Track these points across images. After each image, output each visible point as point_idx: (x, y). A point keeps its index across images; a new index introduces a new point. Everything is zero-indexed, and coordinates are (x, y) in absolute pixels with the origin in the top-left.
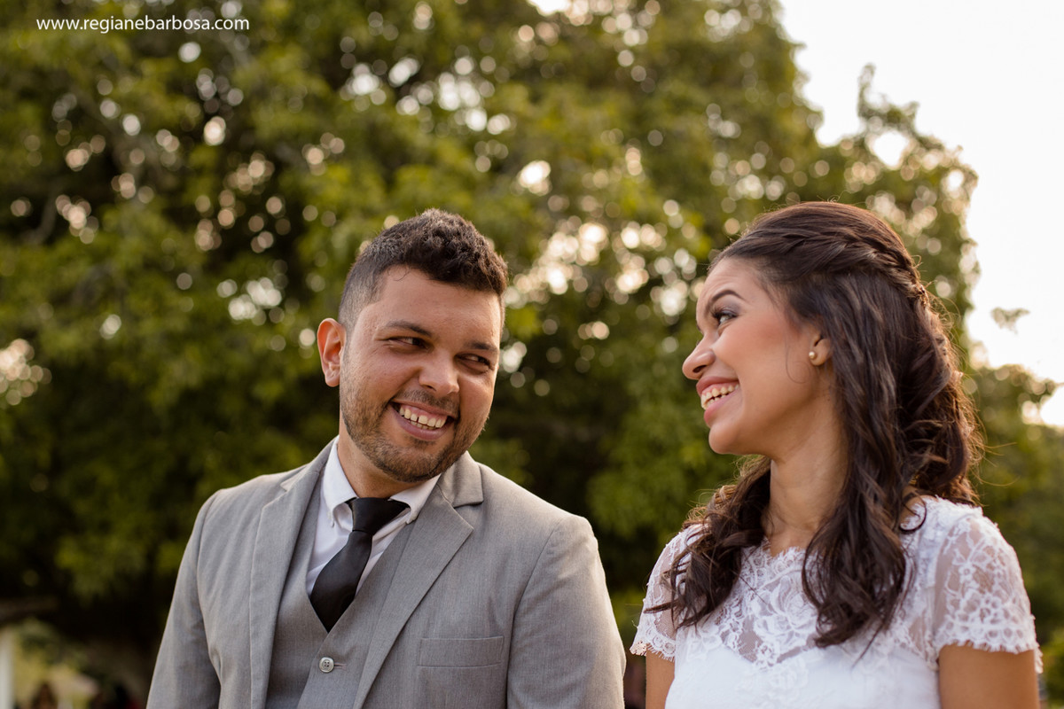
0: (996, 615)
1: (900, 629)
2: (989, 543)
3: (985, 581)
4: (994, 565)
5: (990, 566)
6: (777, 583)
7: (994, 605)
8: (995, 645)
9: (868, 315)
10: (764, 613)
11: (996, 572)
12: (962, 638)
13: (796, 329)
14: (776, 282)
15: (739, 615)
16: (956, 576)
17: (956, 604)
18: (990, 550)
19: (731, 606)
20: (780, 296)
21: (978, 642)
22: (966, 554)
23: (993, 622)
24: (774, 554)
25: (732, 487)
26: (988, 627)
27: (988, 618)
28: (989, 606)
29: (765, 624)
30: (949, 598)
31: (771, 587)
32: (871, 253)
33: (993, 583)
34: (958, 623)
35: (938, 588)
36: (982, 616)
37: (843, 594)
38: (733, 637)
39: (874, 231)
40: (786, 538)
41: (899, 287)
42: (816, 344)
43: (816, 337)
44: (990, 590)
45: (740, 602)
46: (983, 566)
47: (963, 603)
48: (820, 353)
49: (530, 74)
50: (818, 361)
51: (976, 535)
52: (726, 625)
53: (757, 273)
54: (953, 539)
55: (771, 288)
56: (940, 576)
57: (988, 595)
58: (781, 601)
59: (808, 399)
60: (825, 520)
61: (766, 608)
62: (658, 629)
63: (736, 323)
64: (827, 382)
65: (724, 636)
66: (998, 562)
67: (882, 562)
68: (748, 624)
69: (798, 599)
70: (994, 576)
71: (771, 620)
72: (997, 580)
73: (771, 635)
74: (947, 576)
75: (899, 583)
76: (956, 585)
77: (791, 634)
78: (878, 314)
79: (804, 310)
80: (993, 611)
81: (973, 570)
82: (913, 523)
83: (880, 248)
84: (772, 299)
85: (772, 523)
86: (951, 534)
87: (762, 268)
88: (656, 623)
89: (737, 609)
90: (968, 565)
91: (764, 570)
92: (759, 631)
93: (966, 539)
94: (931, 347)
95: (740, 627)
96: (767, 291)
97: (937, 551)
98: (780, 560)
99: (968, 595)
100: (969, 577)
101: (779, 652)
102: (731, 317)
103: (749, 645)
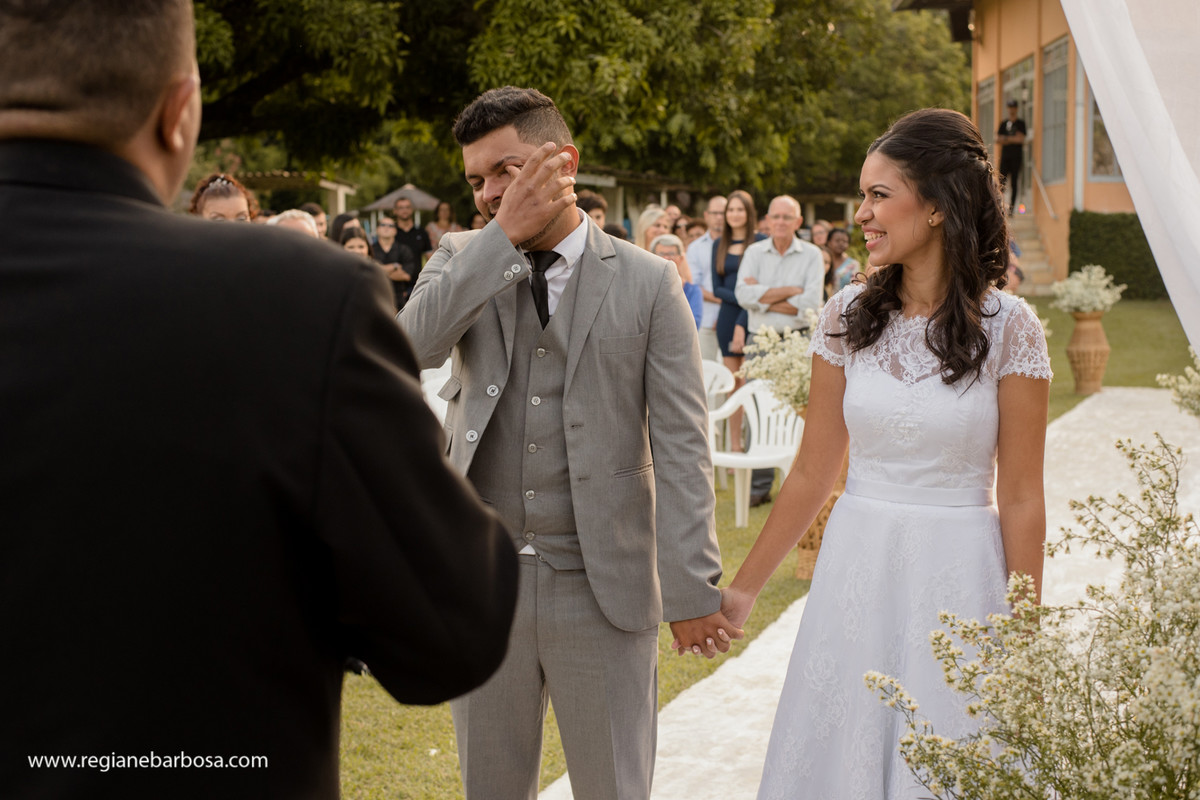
2: (1032, 320)
3: (1031, 341)
4: (1036, 332)
5: (1033, 333)
6: (909, 334)
7: (1036, 355)
8: (1037, 375)
9: (963, 197)
10: (904, 352)
12: (1019, 371)
13: (921, 205)
14: (911, 177)
15: (888, 350)
16: (1016, 338)
17: (1016, 354)
19: (881, 342)
20: (913, 185)
21: (1028, 374)
22: (1021, 326)
23: (1035, 363)
24: (907, 317)
26: (1033, 366)
27: (1032, 361)
28: (1033, 355)
29: (905, 359)
30: (1012, 350)
31: (906, 336)
33: (1035, 342)
34: (1016, 363)
35: (1005, 344)
36: (1029, 360)
40: (915, 307)
42: (933, 214)
43: (933, 210)
44: (1034, 346)
45: (887, 343)
46: (1030, 333)
47: (1020, 353)
48: (936, 219)
50: (934, 224)
51: (1025, 315)
52: (881, 356)
53: (899, 170)
54: (1013, 317)
55: (907, 180)
56: (1006, 338)
57: (1033, 349)
58: (912, 345)
59: (927, 243)
61: (906, 350)
62: (827, 347)
63: (887, 200)
64: (938, 233)
65: (881, 363)
68: (895, 357)
69: (921, 346)
70: (1036, 339)
71: (908, 357)
73: (909, 364)
74: (1011, 338)
76: (1016, 343)
77: (922, 366)
79: (927, 194)
81: (1026, 335)
84: (908, 187)
86: (1011, 314)
87: (903, 168)
88: (825, 343)
89: (886, 347)
90: (1023, 333)
91: (902, 325)
92: (903, 363)
93: (1020, 317)
95: (890, 358)
96: (905, 182)
97: (1004, 323)
98: (911, 322)
99: (1022, 349)
100: (1024, 339)
101: (916, 376)
102: (884, 196)
103: (897, 370)
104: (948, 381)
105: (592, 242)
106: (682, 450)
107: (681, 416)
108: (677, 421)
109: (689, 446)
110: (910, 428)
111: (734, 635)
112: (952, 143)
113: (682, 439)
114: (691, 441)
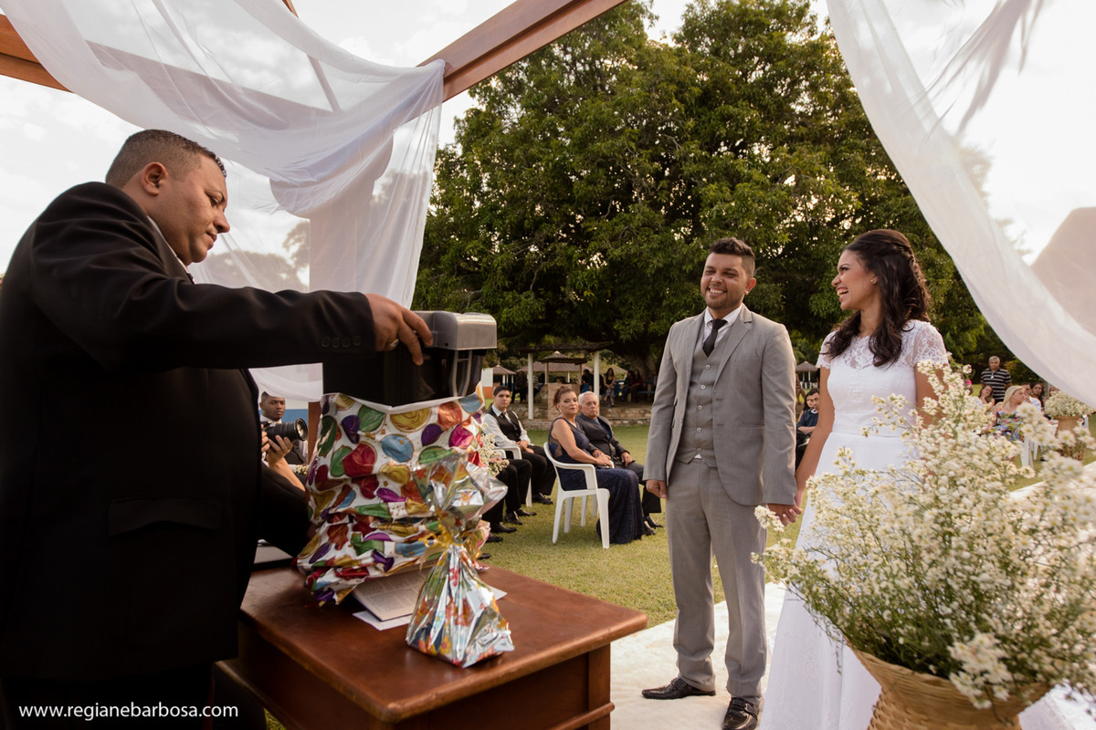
1: (902, 358)
2: (933, 333)
3: (931, 344)
4: (934, 339)
9: (891, 267)
13: (867, 273)
14: (862, 259)
16: (921, 343)
18: (933, 335)
19: (847, 352)
20: (863, 263)
22: (924, 336)
24: (862, 338)
25: (850, 317)
28: (932, 351)
29: (858, 358)
30: (919, 349)
31: (861, 347)
32: (895, 247)
33: (933, 345)
35: (915, 346)
36: (929, 354)
37: (881, 351)
38: (848, 362)
39: (897, 240)
40: (865, 333)
41: (905, 257)
42: (873, 278)
43: (873, 276)
45: (851, 352)
47: (923, 350)
48: (874, 280)
49: (791, 139)
50: (874, 283)
51: (928, 330)
52: (846, 358)
53: (856, 256)
55: (860, 260)
56: (915, 343)
57: (932, 348)
58: (863, 352)
59: (872, 294)
60: (877, 328)
61: (859, 354)
62: (825, 360)
63: (848, 272)
64: (877, 289)
65: (846, 362)
67: (893, 342)
68: (854, 358)
69: (869, 351)
70: (934, 343)
71: (860, 357)
73: (861, 361)
74: (918, 342)
75: (900, 348)
76: (921, 345)
77: (866, 362)
78: (895, 268)
79: (870, 267)
81: (927, 341)
82: (906, 329)
83: (898, 245)
84: (860, 264)
85: (862, 329)
86: (920, 331)
87: (858, 254)
88: (824, 358)
89: (849, 354)
90: (925, 339)
91: (859, 342)
92: (857, 360)
93: (924, 332)
94: (912, 275)
95: (850, 359)
96: (858, 261)
98: (863, 340)
99: (925, 348)
100: (925, 343)
101: (863, 365)
102: (847, 269)
103: (854, 364)
104: (877, 365)
105: (741, 316)
106: (778, 417)
107: (778, 400)
108: (776, 402)
109: (782, 415)
110: (858, 393)
111: (798, 512)
112: (888, 241)
113: (778, 411)
114: (783, 413)
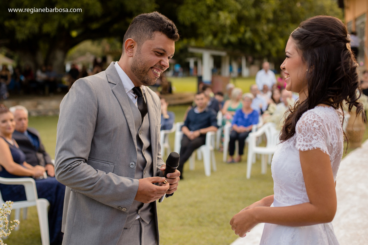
0: (301, 140)
4: (303, 126)
11: (303, 128)
13: (303, 62)
20: (301, 52)
28: (300, 137)
33: (302, 131)
44: (301, 133)
53: (296, 45)
57: (300, 134)
63: (289, 60)
66: (304, 125)
70: (302, 129)
72: (303, 130)
80: (301, 138)
84: (298, 53)
96: (297, 51)
102: (288, 57)
